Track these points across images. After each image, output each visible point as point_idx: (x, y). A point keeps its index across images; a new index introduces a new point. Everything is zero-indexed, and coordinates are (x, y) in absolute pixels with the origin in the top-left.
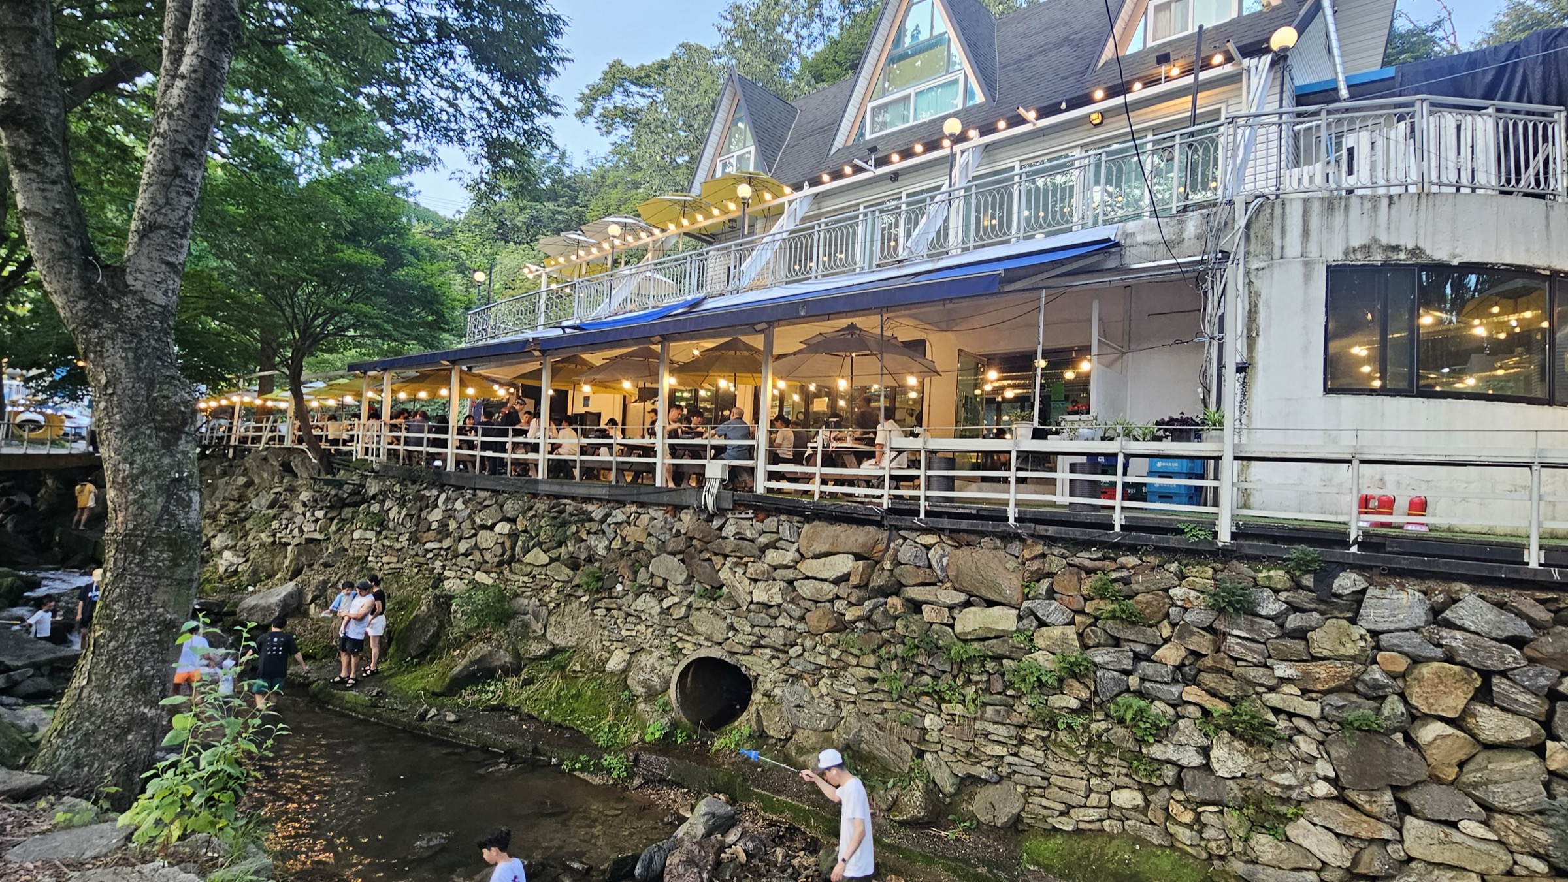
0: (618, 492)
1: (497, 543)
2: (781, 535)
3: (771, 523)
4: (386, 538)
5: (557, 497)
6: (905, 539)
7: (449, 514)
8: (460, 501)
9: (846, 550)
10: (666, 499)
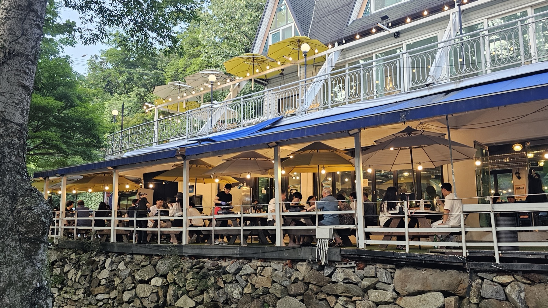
0: (247, 251)
1: (152, 293)
2: (379, 279)
3: (370, 270)
4: (66, 292)
5: (197, 257)
6: (483, 279)
7: (114, 273)
8: (122, 264)
9: (436, 288)
10: (285, 255)
